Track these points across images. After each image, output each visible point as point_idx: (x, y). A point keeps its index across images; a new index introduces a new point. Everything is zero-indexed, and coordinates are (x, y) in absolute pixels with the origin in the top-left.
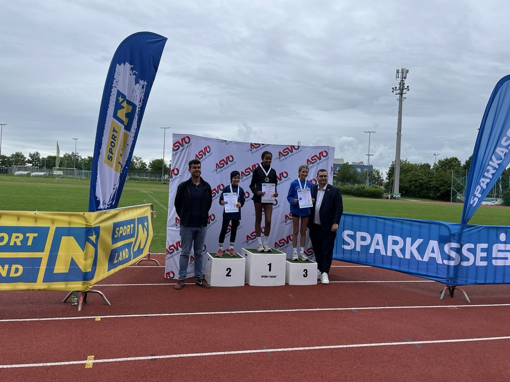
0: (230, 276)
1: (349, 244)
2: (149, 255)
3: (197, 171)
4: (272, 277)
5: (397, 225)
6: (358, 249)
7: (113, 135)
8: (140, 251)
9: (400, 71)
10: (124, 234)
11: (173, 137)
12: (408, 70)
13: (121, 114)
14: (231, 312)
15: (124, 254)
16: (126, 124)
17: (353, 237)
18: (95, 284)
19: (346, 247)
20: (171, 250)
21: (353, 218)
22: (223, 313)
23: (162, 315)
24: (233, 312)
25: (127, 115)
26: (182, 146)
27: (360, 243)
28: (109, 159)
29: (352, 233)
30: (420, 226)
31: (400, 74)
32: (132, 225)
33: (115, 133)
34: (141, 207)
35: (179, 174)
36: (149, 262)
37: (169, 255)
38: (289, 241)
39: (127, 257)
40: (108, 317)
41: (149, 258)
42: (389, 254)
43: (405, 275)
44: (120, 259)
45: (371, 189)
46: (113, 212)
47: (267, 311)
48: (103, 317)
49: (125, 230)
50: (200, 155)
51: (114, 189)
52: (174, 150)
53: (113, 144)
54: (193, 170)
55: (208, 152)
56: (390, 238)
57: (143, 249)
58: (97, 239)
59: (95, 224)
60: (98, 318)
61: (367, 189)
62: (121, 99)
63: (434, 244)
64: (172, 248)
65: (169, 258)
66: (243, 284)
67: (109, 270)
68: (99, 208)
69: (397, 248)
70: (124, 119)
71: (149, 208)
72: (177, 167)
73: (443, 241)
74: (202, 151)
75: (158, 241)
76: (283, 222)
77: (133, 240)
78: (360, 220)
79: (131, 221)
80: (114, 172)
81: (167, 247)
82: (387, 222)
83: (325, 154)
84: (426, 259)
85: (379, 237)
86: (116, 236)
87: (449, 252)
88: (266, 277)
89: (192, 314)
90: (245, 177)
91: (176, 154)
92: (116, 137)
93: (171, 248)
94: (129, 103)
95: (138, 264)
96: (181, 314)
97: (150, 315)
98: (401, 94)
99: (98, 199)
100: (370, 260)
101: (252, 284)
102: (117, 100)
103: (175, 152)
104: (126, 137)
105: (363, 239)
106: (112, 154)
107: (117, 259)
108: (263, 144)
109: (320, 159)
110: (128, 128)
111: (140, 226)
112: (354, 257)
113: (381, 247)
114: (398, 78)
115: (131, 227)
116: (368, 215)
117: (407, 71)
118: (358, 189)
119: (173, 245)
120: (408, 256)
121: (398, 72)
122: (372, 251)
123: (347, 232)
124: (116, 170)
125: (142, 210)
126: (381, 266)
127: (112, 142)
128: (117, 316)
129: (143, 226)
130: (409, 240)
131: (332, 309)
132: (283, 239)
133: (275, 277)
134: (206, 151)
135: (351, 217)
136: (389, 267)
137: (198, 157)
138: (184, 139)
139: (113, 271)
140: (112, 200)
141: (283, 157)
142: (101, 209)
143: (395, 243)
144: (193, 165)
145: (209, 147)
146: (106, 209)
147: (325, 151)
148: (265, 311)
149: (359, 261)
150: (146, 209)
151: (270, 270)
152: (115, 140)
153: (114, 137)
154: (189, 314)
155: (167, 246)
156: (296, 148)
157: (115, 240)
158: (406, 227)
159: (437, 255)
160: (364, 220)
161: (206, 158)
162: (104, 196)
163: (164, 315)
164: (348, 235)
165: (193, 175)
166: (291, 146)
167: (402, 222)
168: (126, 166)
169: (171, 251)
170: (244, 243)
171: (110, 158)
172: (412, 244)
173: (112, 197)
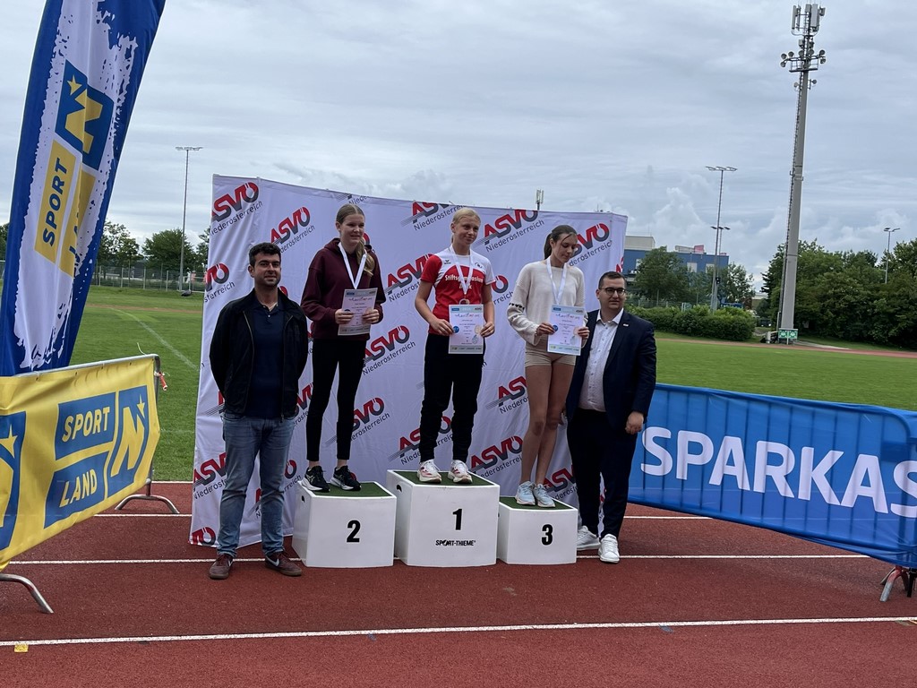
0: (357, 540)
1: (657, 462)
2: (149, 484)
3: (270, 272)
4: (462, 543)
5: (781, 414)
6: (681, 474)
7: (56, 178)
8: (127, 475)
9: (803, 12)
10: (86, 433)
11: (214, 183)
12: (823, 10)
13: (76, 123)
14: (358, 632)
15: (86, 484)
16: (87, 149)
17: (669, 445)
18: (13, 559)
19: (651, 470)
20: (206, 473)
21: (668, 397)
22: (338, 633)
23: (183, 638)
24: (363, 632)
25: (90, 126)
26: (238, 207)
27: (686, 459)
28: (46, 240)
29: (667, 434)
30: (836, 420)
31: (802, 18)
32: (107, 410)
33: (60, 173)
34: (130, 363)
35: (230, 279)
36: (149, 504)
37: (202, 487)
38: (509, 452)
39: (94, 490)
40: (47, 642)
41: (149, 494)
42: (759, 487)
43: (797, 540)
44: (77, 495)
45: (722, 317)
46: (59, 375)
47: (448, 629)
48: (33, 643)
49: (88, 423)
50: (282, 232)
51: (59, 316)
52: (215, 217)
53: (55, 202)
54: (259, 269)
55: (304, 224)
56: (762, 448)
57: (134, 470)
58: (19, 444)
59: (13, 408)
60: (22, 646)
61: (713, 316)
62: (74, 86)
63: (868, 463)
64: (210, 468)
65: (201, 494)
66: (389, 561)
67: (48, 523)
68: (21, 366)
69: (778, 474)
70: (82, 136)
71: (150, 365)
72: (223, 262)
73: (891, 455)
74: (287, 221)
75: (174, 449)
76: (493, 404)
77: (108, 447)
78: (688, 402)
79: (104, 400)
80: (58, 273)
81: (197, 467)
82: (754, 406)
83: (601, 233)
84: (848, 501)
85: (734, 444)
86: (65, 439)
87: (906, 484)
88: (448, 543)
89: (261, 635)
90: (398, 290)
91: (222, 227)
92: (62, 184)
93: (206, 469)
94: (95, 95)
95: (121, 508)
96: (232, 636)
97: (155, 639)
98: (805, 71)
99: (20, 344)
100: (711, 503)
101: (411, 561)
102: (66, 88)
103: (218, 224)
104: (88, 183)
105: (695, 448)
106: (55, 226)
107: (69, 496)
108: (445, 206)
109: (589, 245)
110: (92, 159)
111: (127, 411)
112: (672, 495)
113: (738, 470)
114: (798, 28)
115: (103, 415)
116: (706, 389)
117: (822, 12)
118: (688, 317)
119: (212, 462)
120: (804, 493)
121: (797, 13)
122: (715, 479)
123: (654, 431)
124: (65, 267)
125: (133, 371)
126: (736, 516)
127: (54, 196)
128: (69, 641)
129: (135, 412)
130: (808, 453)
131: (610, 625)
132: (494, 448)
133: (470, 543)
134: (297, 221)
135: (665, 393)
136: (756, 519)
137: (278, 236)
138: (242, 189)
139: (57, 527)
140: (57, 346)
141: (496, 240)
142: (27, 370)
143: (774, 459)
144: (260, 257)
145: (306, 211)
146: (41, 369)
147: (603, 226)
148: (443, 630)
149: (681, 504)
150: (141, 367)
151: (458, 527)
152: (61, 192)
153: (58, 184)
154: (254, 636)
155: (195, 463)
156: (530, 215)
157: (63, 448)
158: (802, 420)
159: (876, 492)
160: (697, 402)
161: (297, 239)
162: (35, 335)
163: (188, 638)
164: (656, 440)
165: (260, 283)
166: (517, 211)
167: (792, 406)
168: (89, 256)
169: (206, 477)
170: (394, 457)
171: (49, 238)
172: (815, 465)
173: (55, 337)
